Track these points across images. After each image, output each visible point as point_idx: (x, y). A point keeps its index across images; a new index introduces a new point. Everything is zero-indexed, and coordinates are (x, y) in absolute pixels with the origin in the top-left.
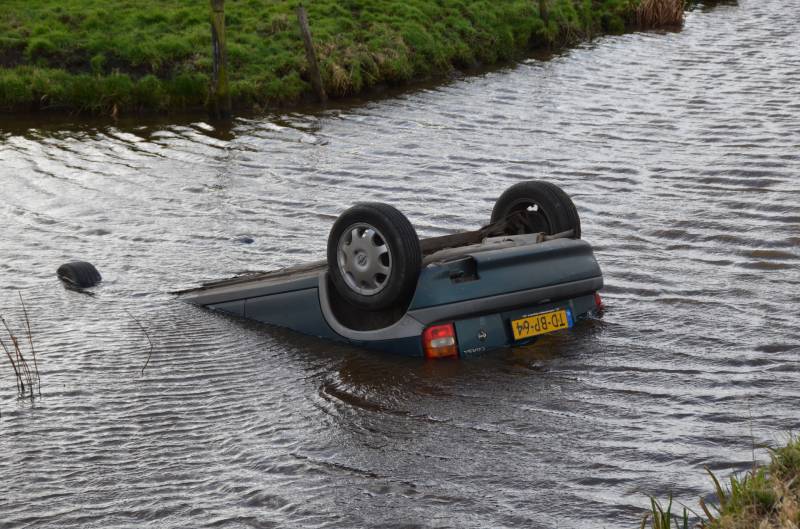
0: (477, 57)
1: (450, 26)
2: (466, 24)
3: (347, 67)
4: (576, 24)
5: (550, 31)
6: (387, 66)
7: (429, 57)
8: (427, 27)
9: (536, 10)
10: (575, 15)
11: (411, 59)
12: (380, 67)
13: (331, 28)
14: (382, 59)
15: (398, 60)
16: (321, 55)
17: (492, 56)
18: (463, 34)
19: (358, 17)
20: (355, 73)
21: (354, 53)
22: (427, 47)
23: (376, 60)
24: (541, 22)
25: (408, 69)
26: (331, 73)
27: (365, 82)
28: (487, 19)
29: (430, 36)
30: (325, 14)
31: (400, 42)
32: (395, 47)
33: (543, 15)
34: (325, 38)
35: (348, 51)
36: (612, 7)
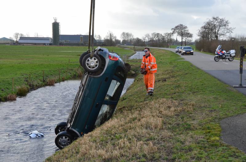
36: (2, 97)
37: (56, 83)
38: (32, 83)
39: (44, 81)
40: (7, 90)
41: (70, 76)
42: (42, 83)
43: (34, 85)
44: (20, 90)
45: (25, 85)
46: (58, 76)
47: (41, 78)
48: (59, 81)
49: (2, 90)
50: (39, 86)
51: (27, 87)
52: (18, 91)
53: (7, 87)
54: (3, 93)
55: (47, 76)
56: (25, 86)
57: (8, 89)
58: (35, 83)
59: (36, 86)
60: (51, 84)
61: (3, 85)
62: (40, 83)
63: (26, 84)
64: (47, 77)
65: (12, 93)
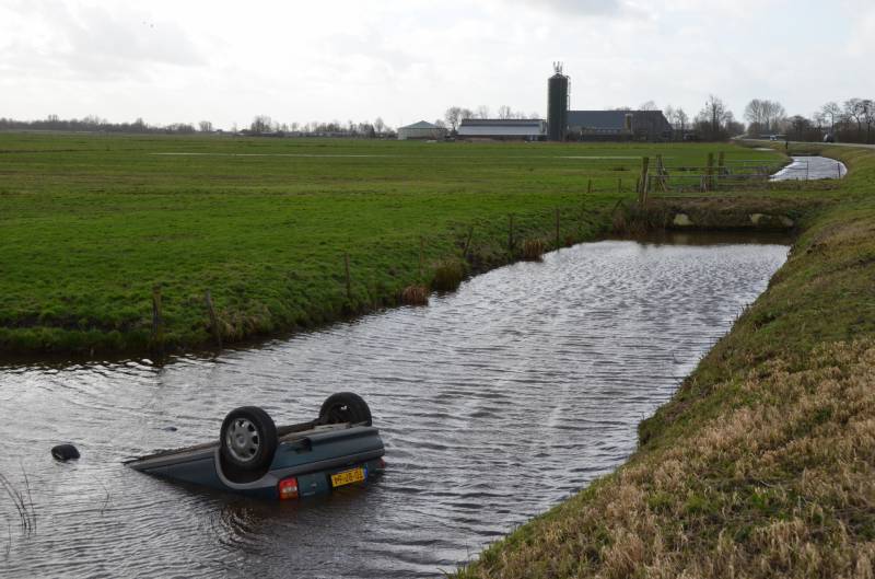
0: (312, 319)
1: (295, 301)
2: (306, 301)
3: (234, 325)
4: (368, 301)
5: (354, 305)
6: (258, 324)
7: (283, 318)
8: (282, 301)
9: (346, 293)
10: (368, 297)
11: (273, 320)
12: (254, 324)
13: (224, 302)
14: (255, 320)
15: (265, 320)
16: (219, 318)
17: (320, 318)
18: (303, 306)
19: (241, 296)
20: (239, 328)
21: (238, 317)
22: (282, 313)
23: (251, 321)
24: (348, 299)
25: (270, 326)
26: (225, 328)
27: (245, 334)
28: (318, 298)
29: (284, 307)
30: (222, 295)
31: (266, 310)
32: (263, 313)
33: (349, 296)
34: (221, 308)
35: (235, 315)
36: (388, 292)
37: (547, 251)
38: (475, 253)
39: (512, 247)
40: (406, 272)
41: (589, 232)
42: (505, 252)
43: (481, 259)
44: (440, 273)
45: (457, 258)
46: (555, 232)
47: (505, 237)
48: (556, 245)
49: (392, 273)
50: (496, 260)
51: (462, 265)
52: (434, 275)
53: (406, 263)
54: (392, 280)
55: (522, 231)
56: (454, 262)
57: (407, 268)
58: (486, 252)
59: (489, 260)
60: (533, 255)
61: (396, 258)
62: (501, 251)
63: (459, 256)
64: (520, 234)
65: (418, 282)
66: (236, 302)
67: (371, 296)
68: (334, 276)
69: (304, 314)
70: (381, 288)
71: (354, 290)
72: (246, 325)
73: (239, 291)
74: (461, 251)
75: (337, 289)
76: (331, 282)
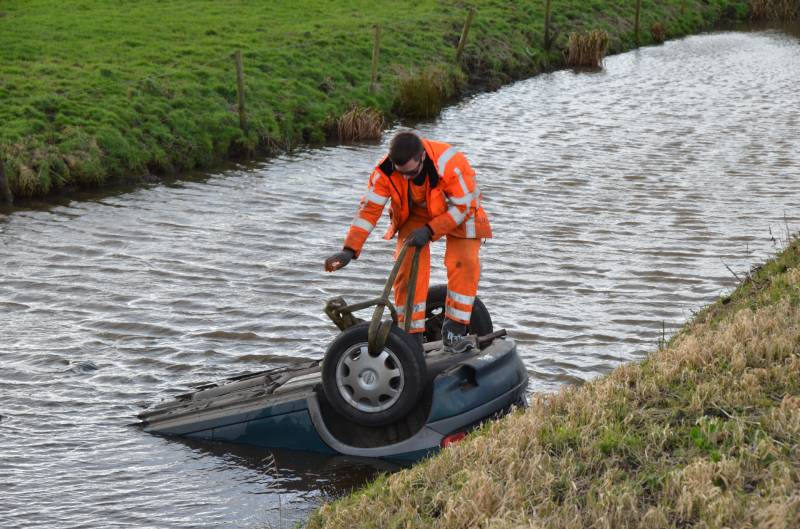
0: (174, 162)
1: (147, 131)
2: (164, 131)
3: (35, 168)
4: (276, 134)
5: (251, 141)
6: (78, 168)
7: (124, 160)
8: (124, 132)
9: (236, 120)
10: (276, 127)
11: (104, 163)
12: (71, 169)
13: (22, 130)
14: (73, 161)
15: (90, 163)
16: (8, 156)
17: (190, 162)
18: (160, 140)
19: (52, 120)
20: (43, 174)
21: (43, 155)
22: (122, 151)
23: (66, 162)
24: (240, 131)
25: (101, 172)
26: (18, 173)
27: (54, 182)
28: (187, 126)
29: (125, 141)
30: (17, 115)
31: (94, 145)
32: (87, 150)
33: (245, 126)
34: (14, 138)
35: (37, 152)
36: (313, 121)
37: (613, 52)
38: (479, 55)
39: (548, 44)
40: (349, 86)
41: (699, 18)
42: (535, 52)
43: (490, 66)
44: (410, 91)
45: (444, 64)
46: (632, 18)
47: (537, 26)
48: (632, 42)
49: (324, 88)
50: (518, 68)
51: (453, 77)
52: (398, 93)
53: (352, 70)
54: (323, 99)
55: (571, 17)
56: (439, 71)
57: (352, 80)
58: (499, 55)
59: (505, 68)
60: (586, 62)
61: (336, 61)
62: (527, 52)
63: (447, 59)
64: (569, 22)
65: (369, 104)
66: (40, 129)
67: (282, 125)
68: (221, 91)
69: (160, 154)
70: (301, 114)
71: (253, 116)
72: (55, 168)
73: (50, 110)
74: (452, 51)
75: (222, 113)
76: (214, 100)
